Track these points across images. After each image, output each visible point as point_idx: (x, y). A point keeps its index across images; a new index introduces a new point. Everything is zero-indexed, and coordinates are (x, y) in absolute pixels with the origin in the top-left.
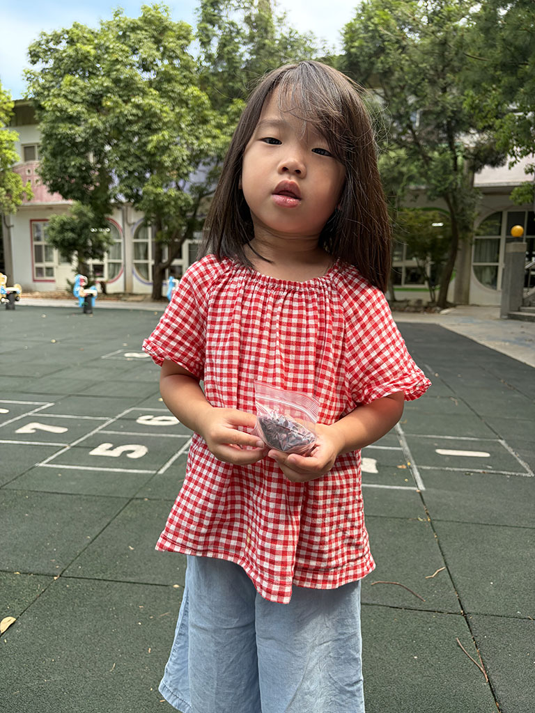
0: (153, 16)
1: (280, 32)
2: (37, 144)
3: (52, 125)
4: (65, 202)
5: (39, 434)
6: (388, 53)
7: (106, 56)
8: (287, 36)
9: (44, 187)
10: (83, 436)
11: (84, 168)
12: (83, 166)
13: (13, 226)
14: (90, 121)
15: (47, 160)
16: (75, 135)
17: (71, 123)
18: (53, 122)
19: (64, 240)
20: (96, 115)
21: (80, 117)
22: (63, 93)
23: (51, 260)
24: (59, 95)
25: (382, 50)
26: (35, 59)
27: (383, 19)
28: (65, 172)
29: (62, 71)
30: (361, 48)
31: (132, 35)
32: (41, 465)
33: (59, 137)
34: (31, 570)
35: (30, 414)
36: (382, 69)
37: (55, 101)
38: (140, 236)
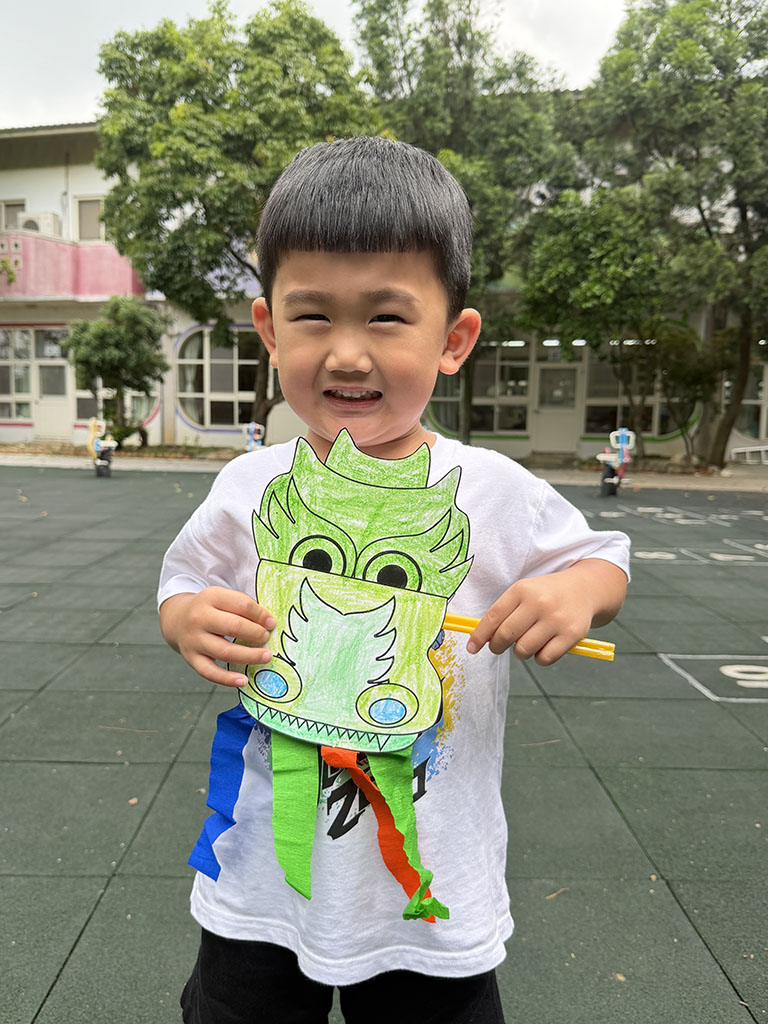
38: (188, 354)
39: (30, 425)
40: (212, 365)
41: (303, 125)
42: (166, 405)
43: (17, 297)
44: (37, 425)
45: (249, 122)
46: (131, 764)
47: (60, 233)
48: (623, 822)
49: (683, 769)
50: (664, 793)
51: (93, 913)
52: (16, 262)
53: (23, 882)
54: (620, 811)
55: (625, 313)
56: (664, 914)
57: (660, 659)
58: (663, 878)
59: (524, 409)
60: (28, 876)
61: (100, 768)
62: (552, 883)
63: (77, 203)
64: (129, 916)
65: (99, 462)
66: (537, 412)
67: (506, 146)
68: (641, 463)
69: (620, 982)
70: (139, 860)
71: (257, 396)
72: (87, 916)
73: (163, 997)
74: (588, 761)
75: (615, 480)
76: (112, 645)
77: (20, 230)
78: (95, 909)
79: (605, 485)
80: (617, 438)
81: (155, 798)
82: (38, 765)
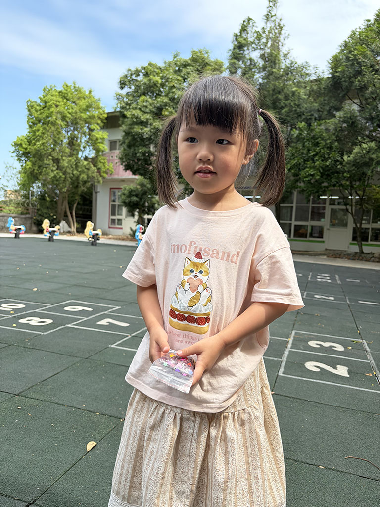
0: (198, 57)
1: (284, 64)
2: (118, 139)
3: (130, 127)
4: (134, 177)
5: (111, 326)
6: (365, 74)
7: (167, 83)
8: (289, 66)
9: (121, 166)
10: (139, 330)
11: (147, 155)
12: (147, 153)
13: (99, 192)
14: (154, 124)
15: (125, 149)
16: (144, 133)
17: (141, 125)
18: (131, 125)
19: (130, 202)
20: (157, 121)
21: (148, 122)
22: (139, 107)
23: (121, 215)
24: (136, 108)
25: (359, 73)
26: (123, 86)
27: (361, 51)
28: (135, 157)
29: (139, 94)
30: (343, 71)
31: (184, 70)
32: (112, 346)
33: (133, 133)
34: (107, 413)
35: (106, 312)
36: (359, 86)
37: (134, 112)
39: (121, 228)
43: (116, 177)
44: (124, 228)
45: (165, 101)
52: (116, 163)
66: (328, 229)
68: (358, 256)
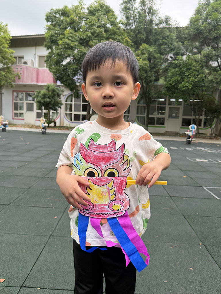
38: (68, 100)
39: (23, 119)
40: (75, 104)
41: (103, 36)
42: (61, 115)
44: (25, 119)
46: (55, 208)
47: (33, 65)
48: (192, 229)
49: (210, 217)
50: (204, 223)
51: (46, 245)
52: (21, 73)
53: (27, 236)
54: (191, 227)
55: (195, 91)
56: (204, 253)
57: (203, 188)
58: (203, 244)
59: (164, 119)
60: (28, 235)
61: (46, 209)
62: (172, 244)
63: (38, 57)
64: (56, 246)
65: (43, 130)
66: (167, 120)
67: (162, 43)
68: (198, 135)
69: (191, 270)
70: (58, 232)
71: (87, 113)
72: (44, 246)
73: (66, 266)
74: (182, 213)
75: (190, 139)
76: (49, 177)
77: (22, 64)
78: (46, 244)
79: (187, 141)
80: (191, 127)
81: (62, 217)
82: (29, 207)
